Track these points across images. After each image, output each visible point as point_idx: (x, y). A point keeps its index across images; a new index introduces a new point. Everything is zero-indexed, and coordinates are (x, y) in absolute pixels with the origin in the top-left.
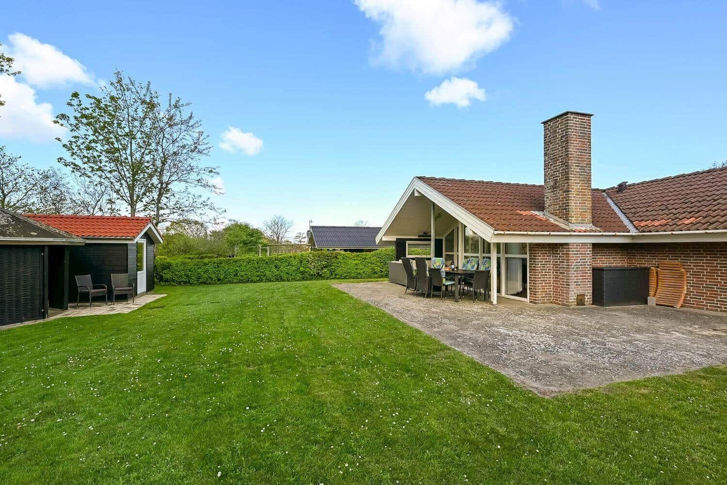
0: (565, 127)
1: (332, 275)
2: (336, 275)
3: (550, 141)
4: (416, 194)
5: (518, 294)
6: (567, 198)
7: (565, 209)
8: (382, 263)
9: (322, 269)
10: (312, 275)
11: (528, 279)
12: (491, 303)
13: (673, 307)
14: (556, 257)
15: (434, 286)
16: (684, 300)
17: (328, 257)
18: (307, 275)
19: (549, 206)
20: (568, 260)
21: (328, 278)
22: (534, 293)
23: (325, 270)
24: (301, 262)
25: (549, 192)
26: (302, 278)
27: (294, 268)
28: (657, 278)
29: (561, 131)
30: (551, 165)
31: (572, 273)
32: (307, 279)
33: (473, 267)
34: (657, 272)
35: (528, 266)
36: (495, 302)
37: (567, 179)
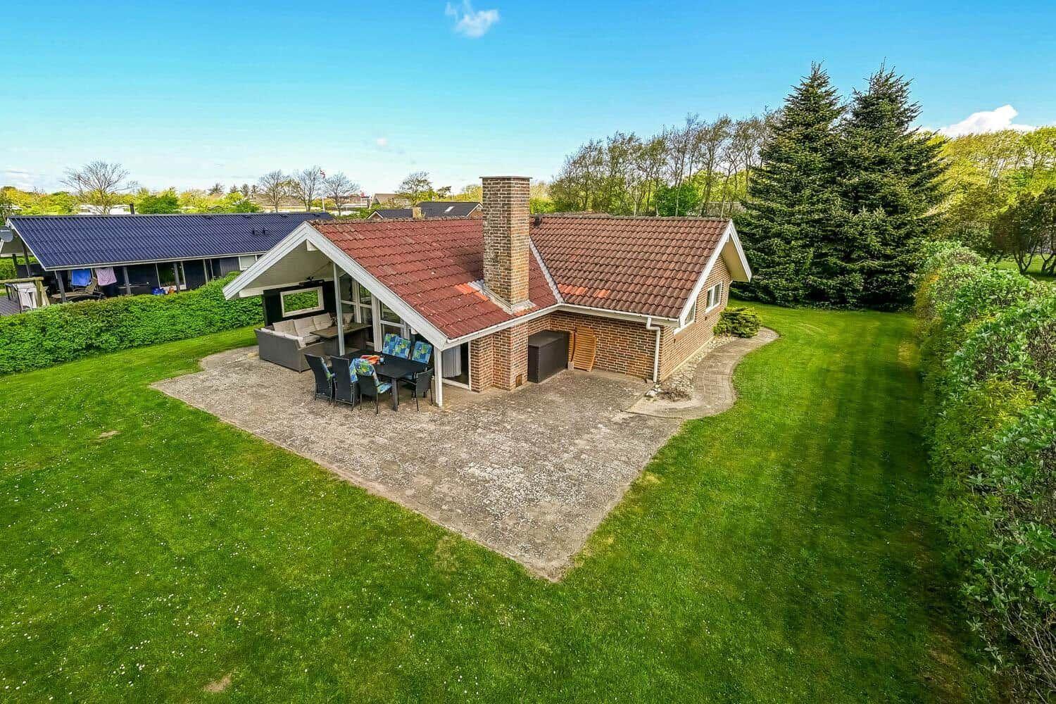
0: (508, 194)
1: (122, 341)
2: (131, 341)
3: (490, 204)
4: (310, 248)
5: (456, 379)
6: (509, 277)
7: (507, 289)
8: (222, 307)
9: (98, 335)
10: (76, 350)
11: (470, 365)
12: (437, 405)
13: (586, 370)
14: (496, 338)
15: (363, 395)
16: (595, 362)
17: (107, 311)
18: (65, 354)
19: (489, 280)
20: (510, 343)
21: (114, 351)
22: (476, 381)
23: (105, 336)
24: (43, 330)
25: (488, 265)
26: (54, 361)
27: (27, 346)
28: (575, 343)
29: (503, 197)
30: (491, 233)
31: (513, 356)
32: (65, 361)
33: (403, 351)
34: (575, 335)
35: (469, 351)
36: (440, 404)
37: (509, 255)
